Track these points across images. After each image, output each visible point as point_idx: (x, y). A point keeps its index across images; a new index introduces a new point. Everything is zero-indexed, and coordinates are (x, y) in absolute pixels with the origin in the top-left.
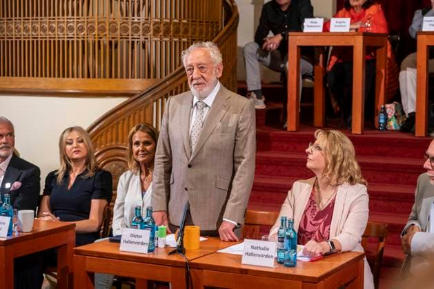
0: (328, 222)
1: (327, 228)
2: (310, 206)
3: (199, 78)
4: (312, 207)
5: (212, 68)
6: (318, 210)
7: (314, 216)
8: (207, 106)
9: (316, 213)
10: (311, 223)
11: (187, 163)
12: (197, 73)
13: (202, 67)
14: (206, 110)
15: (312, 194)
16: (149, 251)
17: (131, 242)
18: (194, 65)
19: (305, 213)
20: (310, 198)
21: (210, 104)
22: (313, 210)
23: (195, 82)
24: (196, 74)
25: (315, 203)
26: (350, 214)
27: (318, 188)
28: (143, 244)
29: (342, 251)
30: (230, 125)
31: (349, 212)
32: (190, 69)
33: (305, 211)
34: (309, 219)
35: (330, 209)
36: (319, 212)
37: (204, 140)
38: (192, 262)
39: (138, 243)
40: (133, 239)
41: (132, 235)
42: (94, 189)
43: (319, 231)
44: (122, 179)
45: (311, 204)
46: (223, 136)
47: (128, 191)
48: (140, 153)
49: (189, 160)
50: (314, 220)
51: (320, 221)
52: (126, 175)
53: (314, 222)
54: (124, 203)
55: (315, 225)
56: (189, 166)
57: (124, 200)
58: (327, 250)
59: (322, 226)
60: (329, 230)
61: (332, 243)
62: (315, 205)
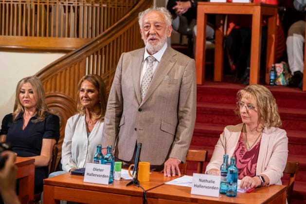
0: (255, 161)
1: (254, 166)
2: (239, 148)
3: (155, 34)
4: (241, 148)
5: (165, 28)
6: (246, 151)
7: (242, 156)
8: (156, 60)
9: (244, 153)
10: (240, 161)
11: (137, 107)
12: (154, 29)
13: (158, 26)
14: (156, 64)
15: (241, 138)
16: (110, 183)
17: (94, 175)
18: (151, 23)
19: (235, 153)
20: (239, 141)
21: (159, 59)
23: (150, 37)
24: (152, 30)
25: (243, 145)
26: (274, 153)
27: (246, 132)
28: (104, 176)
29: (270, 184)
30: (175, 78)
31: (273, 152)
32: (147, 27)
33: (236, 151)
34: (239, 158)
35: (256, 150)
36: (247, 152)
37: (154, 89)
38: (149, 192)
39: (100, 176)
40: (95, 172)
41: (95, 169)
42: (45, 130)
43: (247, 168)
44: (70, 122)
45: (240, 145)
46: (169, 87)
47: (75, 132)
48: (84, 98)
49: (139, 105)
50: (242, 159)
51: (248, 160)
52: (73, 118)
53: (242, 161)
54: (71, 142)
55: (243, 163)
56: (140, 110)
57: (71, 139)
58: (259, 184)
59: (249, 164)
60: (256, 167)
61: (262, 177)
62: (243, 146)
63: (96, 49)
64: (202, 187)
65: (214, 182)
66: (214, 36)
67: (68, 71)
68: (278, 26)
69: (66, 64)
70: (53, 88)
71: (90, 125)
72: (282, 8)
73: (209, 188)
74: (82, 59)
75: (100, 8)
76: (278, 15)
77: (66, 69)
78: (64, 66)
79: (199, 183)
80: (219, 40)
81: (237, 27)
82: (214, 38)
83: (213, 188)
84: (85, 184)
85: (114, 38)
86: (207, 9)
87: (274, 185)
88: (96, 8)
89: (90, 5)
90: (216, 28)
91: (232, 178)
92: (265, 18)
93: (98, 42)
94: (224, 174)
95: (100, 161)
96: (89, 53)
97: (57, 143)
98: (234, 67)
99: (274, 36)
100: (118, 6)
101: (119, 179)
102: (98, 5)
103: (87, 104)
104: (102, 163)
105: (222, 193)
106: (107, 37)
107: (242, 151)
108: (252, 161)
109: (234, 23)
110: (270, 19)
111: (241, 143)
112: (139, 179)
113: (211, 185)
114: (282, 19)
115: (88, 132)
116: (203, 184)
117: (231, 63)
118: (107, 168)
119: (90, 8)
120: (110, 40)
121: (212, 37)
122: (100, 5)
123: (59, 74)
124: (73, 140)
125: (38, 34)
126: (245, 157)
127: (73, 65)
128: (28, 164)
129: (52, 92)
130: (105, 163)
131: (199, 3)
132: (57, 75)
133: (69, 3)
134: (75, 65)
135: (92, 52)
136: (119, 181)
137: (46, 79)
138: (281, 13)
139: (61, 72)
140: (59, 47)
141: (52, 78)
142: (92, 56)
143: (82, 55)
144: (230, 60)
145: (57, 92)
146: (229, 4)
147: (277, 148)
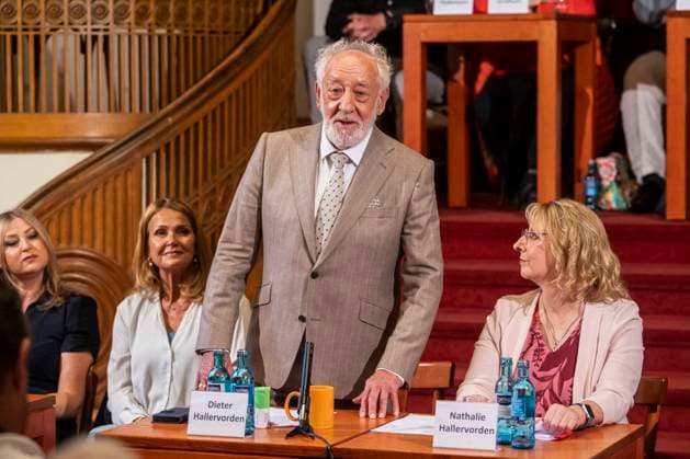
0: (568, 373)
1: (566, 384)
2: (531, 345)
4: (535, 346)
6: (547, 351)
7: (540, 363)
8: (350, 161)
9: (543, 357)
10: (534, 375)
11: (308, 267)
13: (362, 93)
15: (535, 322)
16: (247, 434)
17: (210, 418)
19: (522, 357)
20: (531, 330)
21: (357, 160)
22: (536, 351)
23: (339, 116)
25: (540, 338)
26: (612, 355)
28: (233, 419)
31: (609, 351)
32: (336, 91)
33: (524, 353)
36: (549, 355)
38: (339, 447)
39: (224, 419)
40: (213, 412)
41: (212, 404)
42: (65, 332)
43: (551, 390)
44: (125, 310)
45: (533, 339)
46: (381, 223)
47: (137, 332)
48: (168, 249)
49: (313, 264)
50: (540, 370)
51: (553, 371)
52: (129, 302)
53: (540, 374)
54: (129, 358)
55: (542, 380)
56: (314, 275)
57: (128, 350)
58: (582, 421)
59: (556, 380)
60: (572, 386)
61: (588, 407)
62: (541, 342)
63: (164, 139)
64: (457, 430)
65: (483, 418)
66: (445, 96)
67: (99, 193)
68: (598, 67)
69: (96, 176)
70: (64, 235)
71: (172, 314)
72: (605, 21)
73: (472, 430)
74: (133, 164)
75: (169, 38)
76: (598, 42)
77: (96, 190)
78: (88, 181)
79: (450, 422)
80: (458, 105)
81: (500, 73)
82: (445, 102)
83: (483, 431)
84: (190, 438)
85: (207, 109)
86: (425, 31)
87: (614, 424)
88: (160, 37)
89: (146, 31)
90: (447, 77)
91: (522, 407)
92: (567, 47)
93: (170, 120)
94: (505, 401)
95: (223, 386)
96: (147, 150)
97: (94, 363)
98: (495, 170)
99: (590, 91)
100: (211, 32)
101: (265, 425)
102: (163, 31)
103: (176, 260)
104: (227, 390)
105: (503, 443)
106: (189, 107)
107: (538, 352)
108: (561, 375)
109: (492, 63)
110: (579, 52)
111: (534, 335)
112: (311, 423)
113: (477, 424)
114: (608, 49)
115: (170, 331)
116: (459, 423)
117: (488, 162)
118: (239, 400)
119: (146, 39)
120: (198, 116)
121: (440, 100)
122: (169, 31)
123: (78, 201)
124: (134, 352)
125: (21, 108)
126: (545, 367)
127: (111, 179)
128: (42, 409)
129: (63, 245)
130: (236, 389)
131: (407, 17)
132: (73, 204)
133: (94, 30)
134: (117, 176)
135: (155, 146)
136: (265, 431)
137: (47, 216)
138: (604, 33)
139: (84, 197)
140: (74, 135)
141: (61, 212)
142: (154, 155)
143: (131, 154)
144: (485, 153)
145: (75, 244)
146: (479, 17)
147: (620, 343)
